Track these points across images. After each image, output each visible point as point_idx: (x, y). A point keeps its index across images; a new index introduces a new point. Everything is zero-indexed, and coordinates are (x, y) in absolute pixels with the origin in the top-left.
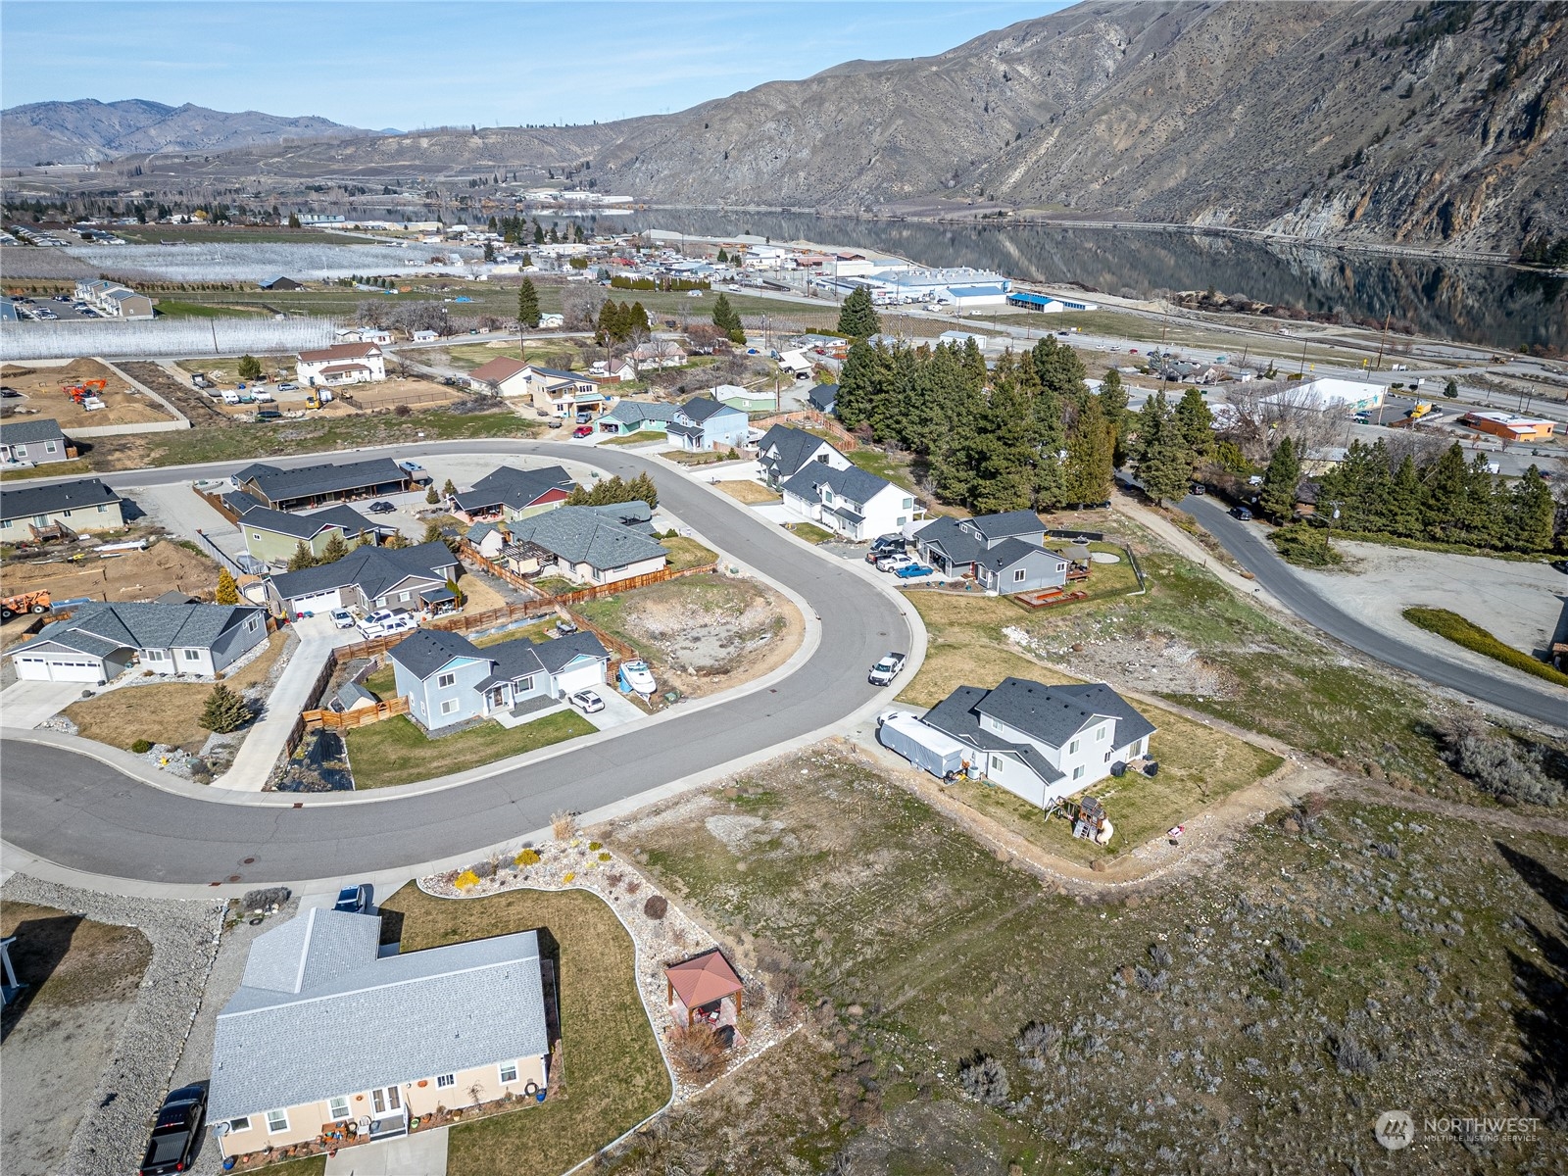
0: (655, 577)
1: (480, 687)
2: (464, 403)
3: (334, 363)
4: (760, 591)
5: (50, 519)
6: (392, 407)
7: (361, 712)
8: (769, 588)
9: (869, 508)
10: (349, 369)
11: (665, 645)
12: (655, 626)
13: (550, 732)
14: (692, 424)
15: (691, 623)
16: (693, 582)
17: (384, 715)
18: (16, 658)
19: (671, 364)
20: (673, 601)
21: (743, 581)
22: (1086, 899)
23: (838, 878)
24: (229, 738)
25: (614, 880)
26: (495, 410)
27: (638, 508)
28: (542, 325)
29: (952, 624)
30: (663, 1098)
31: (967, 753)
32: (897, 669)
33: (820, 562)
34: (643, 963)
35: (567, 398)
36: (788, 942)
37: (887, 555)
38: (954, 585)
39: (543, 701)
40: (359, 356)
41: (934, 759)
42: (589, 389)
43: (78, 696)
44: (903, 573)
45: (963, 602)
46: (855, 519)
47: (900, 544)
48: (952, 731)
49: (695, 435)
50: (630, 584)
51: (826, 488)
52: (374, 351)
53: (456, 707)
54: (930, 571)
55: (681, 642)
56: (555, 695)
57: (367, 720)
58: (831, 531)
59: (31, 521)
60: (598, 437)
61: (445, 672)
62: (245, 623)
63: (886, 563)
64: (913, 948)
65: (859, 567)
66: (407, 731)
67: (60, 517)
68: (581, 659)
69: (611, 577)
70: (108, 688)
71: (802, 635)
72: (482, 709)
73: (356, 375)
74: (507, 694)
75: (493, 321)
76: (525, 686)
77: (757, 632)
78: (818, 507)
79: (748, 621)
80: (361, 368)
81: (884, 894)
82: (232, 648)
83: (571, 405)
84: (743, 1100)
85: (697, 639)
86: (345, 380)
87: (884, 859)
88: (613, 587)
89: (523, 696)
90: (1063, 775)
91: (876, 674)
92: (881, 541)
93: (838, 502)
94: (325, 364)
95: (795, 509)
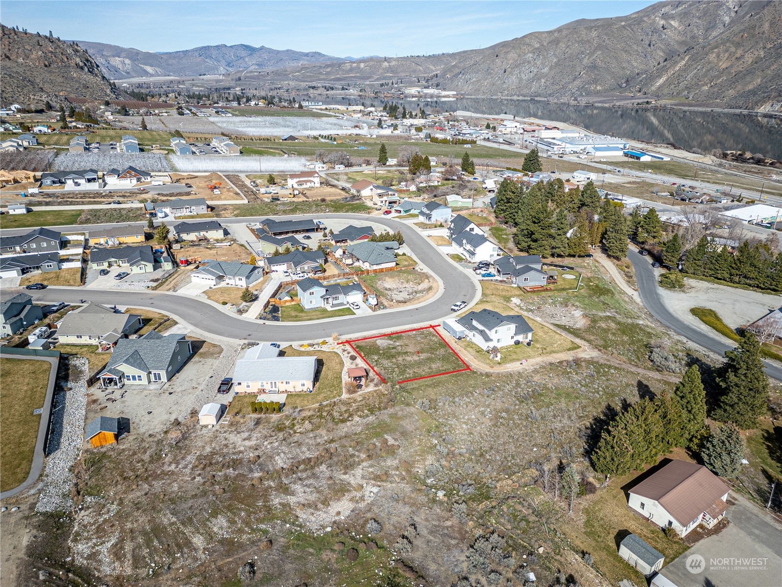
0: (391, 269)
1: (321, 297)
2: (346, 198)
3: (301, 179)
4: (427, 277)
5: (202, 233)
6: (319, 199)
7: (286, 301)
8: (431, 276)
9: (478, 250)
10: (306, 182)
11: (389, 293)
12: (387, 286)
13: (341, 313)
14: (428, 212)
15: (401, 286)
16: (404, 272)
17: (293, 303)
18: (192, 275)
19: (432, 184)
20: (396, 278)
21: (423, 273)
22: (481, 373)
23: (409, 359)
24: (248, 304)
25: (344, 351)
26: (358, 202)
27: (395, 244)
28: (388, 164)
29: (493, 295)
30: (340, 396)
31: (467, 332)
32: (461, 307)
33: (455, 268)
34: (345, 369)
35: (385, 198)
36: (386, 370)
37: (480, 268)
38: (501, 281)
39: (342, 304)
40: (311, 177)
41: (455, 332)
42: (394, 195)
43: (208, 288)
44: (484, 276)
45: (502, 287)
46: (473, 254)
47: (487, 265)
48: (463, 325)
49: (429, 217)
50: (381, 270)
51: (464, 241)
52: (316, 175)
53: (314, 302)
54: (495, 276)
55: (395, 292)
56: (345, 303)
57: (288, 304)
58: (464, 258)
59: (196, 234)
60: (394, 214)
61: (311, 291)
62: (256, 271)
63: (478, 271)
65: (469, 272)
66: (300, 308)
67: (205, 233)
68: (355, 292)
69: (375, 267)
70: (216, 287)
71: (435, 293)
72: (321, 304)
73: (309, 185)
74: (330, 300)
75: (368, 161)
76: (336, 298)
77: (421, 292)
78: (462, 248)
79: (420, 287)
80: (311, 181)
81: (419, 363)
82: (251, 278)
83: (386, 201)
84: (359, 399)
85: (401, 292)
86: (304, 186)
87: (423, 356)
88: (375, 271)
89: (335, 302)
90: (492, 340)
91: (454, 307)
92: (480, 263)
93: (468, 247)
94: (298, 180)
95: (455, 249)
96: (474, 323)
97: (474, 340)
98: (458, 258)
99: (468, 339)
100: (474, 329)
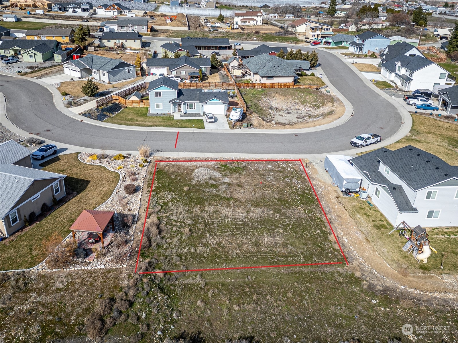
0: (286, 86)
1: (170, 101)
2: (280, 32)
3: (245, 17)
4: (332, 100)
5: (121, 41)
6: (254, 32)
7: (133, 102)
8: (338, 100)
9: (417, 75)
10: (250, 20)
11: (272, 113)
12: (274, 104)
13: (187, 124)
15: (292, 107)
16: (303, 91)
17: (142, 105)
18: (64, 66)
20: (289, 97)
21: (330, 96)
25: (133, 174)
26: (291, 36)
28: (336, 15)
29: (429, 133)
30: (32, 265)
31: (366, 183)
32: (369, 142)
33: (377, 95)
36: (169, 227)
37: (414, 97)
38: (446, 117)
39: (198, 115)
40: (255, 15)
42: (329, 29)
43: (70, 80)
44: (418, 108)
45: (447, 125)
46: (408, 80)
47: (428, 95)
48: (361, 169)
49: (360, 47)
50: (272, 86)
51: (399, 64)
52: (260, 14)
54: (437, 109)
55: (282, 113)
56: (202, 114)
58: (394, 85)
61: (158, 90)
62: (127, 69)
63: (412, 101)
64: (227, 259)
65: (398, 102)
66: (144, 113)
68: (216, 101)
69: (265, 80)
70: (81, 80)
71: (336, 119)
72: (170, 110)
73: (251, 22)
74: (183, 107)
76: (191, 107)
77: (317, 116)
78: (393, 74)
79: (318, 112)
80: (253, 20)
83: (318, 35)
85: (289, 113)
86: (247, 24)
88: (263, 85)
89: (189, 111)
90: (415, 210)
91: (355, 140)
92: (417, 91)
93: (403, 71)
94: (242, 18)
96: (383, 169)
97: (375, 201)
98: (385, 85)
99: (364, 196)
100: (380, 179)
